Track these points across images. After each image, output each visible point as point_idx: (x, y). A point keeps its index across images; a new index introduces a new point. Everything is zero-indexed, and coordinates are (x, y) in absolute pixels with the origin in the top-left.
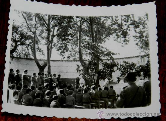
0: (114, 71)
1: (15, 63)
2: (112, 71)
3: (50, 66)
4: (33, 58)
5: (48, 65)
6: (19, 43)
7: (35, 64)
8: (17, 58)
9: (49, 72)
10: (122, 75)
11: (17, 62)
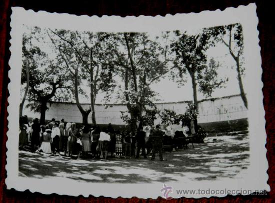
0: (156, 119)
1: (54, 108)
2: (154, 118)
3: (94, 113)
4: (75, 102)
5: (92, 111)
6: (57, 86)
7: (78, 109)
8: (55, 102)
9: (94, 119)
10: (163, 122)
11: (55, 107)
